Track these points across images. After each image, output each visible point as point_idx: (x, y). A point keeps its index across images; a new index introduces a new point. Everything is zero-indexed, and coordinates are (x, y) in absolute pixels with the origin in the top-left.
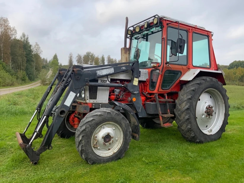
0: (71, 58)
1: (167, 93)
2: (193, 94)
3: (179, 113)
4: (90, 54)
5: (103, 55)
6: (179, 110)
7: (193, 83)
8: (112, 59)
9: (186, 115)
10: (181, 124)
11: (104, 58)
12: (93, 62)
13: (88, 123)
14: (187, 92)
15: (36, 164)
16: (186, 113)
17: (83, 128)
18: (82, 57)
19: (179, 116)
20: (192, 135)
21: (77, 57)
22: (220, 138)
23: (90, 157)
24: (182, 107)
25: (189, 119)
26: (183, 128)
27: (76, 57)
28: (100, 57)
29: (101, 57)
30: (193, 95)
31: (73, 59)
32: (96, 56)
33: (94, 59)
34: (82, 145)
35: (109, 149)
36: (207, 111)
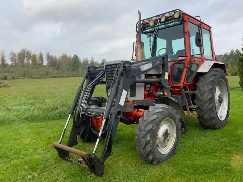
0: (3, 56)
1: (188, 85)
2: (213, 85)
3: (202, 103)
4: (26, 52)
5: (41, 52)
6: (202, 101)
7: (210, 75)
8: (52, 56)
9: (209, 105)
10: (204, 113)
11: (42, 55)
12: (29, 60)
13: (153, 122)
14: (207, 83)
15: (102, 174)
16: (210, 103)
17: (149, 127)
18: (17, 55)
19: (202, 106)
20: (213, 123)
21: (10, 54)
22: (227, 122)
23: (156, 157)
24: (205, 97)
25: (212, 108)
26: (205, 117)
27: (8, 55)
28: (37, 54)
29: (39, 54)
31: (6, 57)
32: (33, 53)
33: (31, 56)
34: (150, 145)
35: (166, 146)
36: (219, 99)
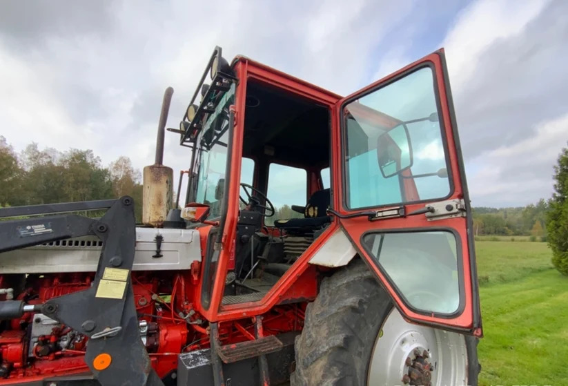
1: (262, 312)
2: (353, 326)
14: (332, 316)
30: (353, 331)
36: (410, 375)
